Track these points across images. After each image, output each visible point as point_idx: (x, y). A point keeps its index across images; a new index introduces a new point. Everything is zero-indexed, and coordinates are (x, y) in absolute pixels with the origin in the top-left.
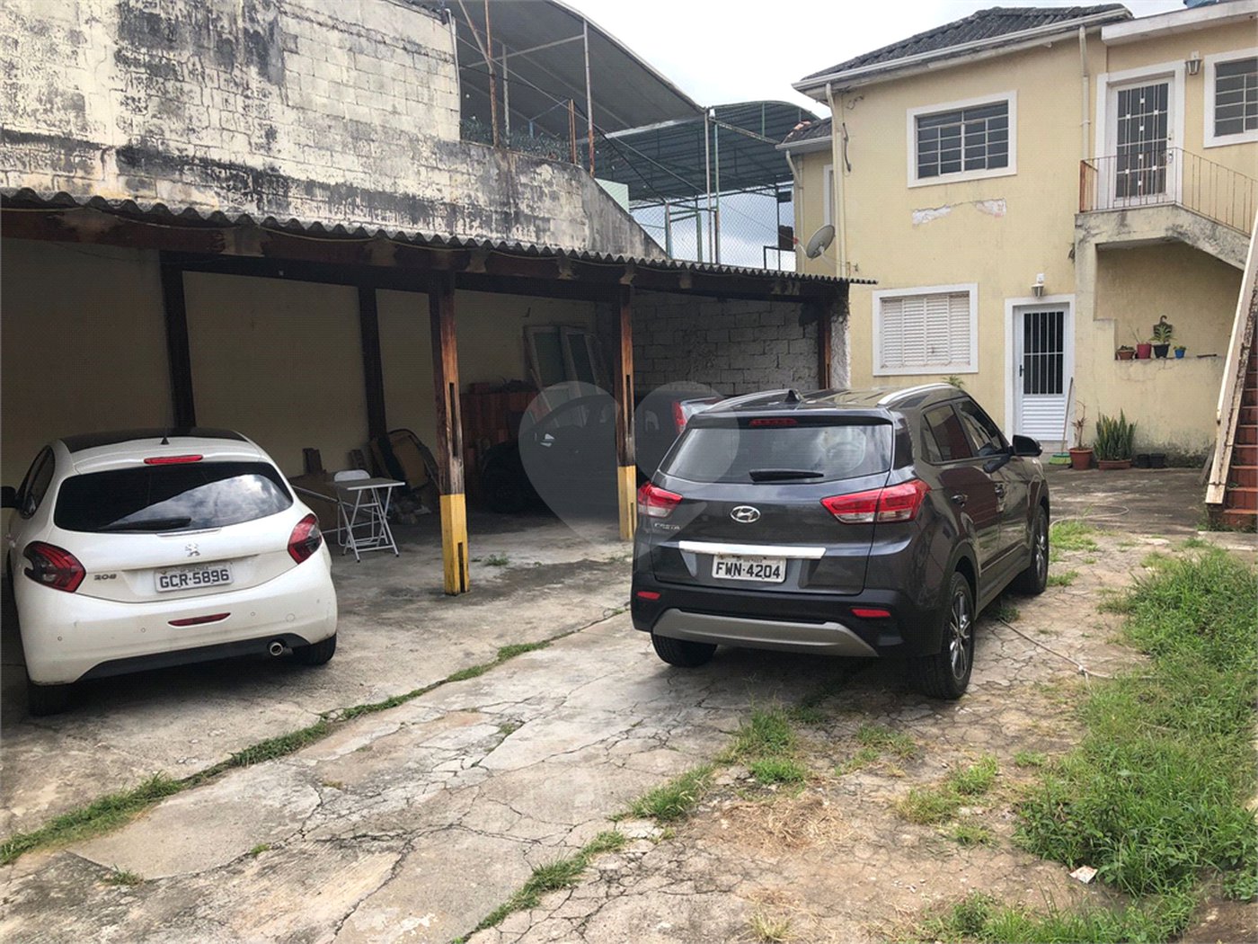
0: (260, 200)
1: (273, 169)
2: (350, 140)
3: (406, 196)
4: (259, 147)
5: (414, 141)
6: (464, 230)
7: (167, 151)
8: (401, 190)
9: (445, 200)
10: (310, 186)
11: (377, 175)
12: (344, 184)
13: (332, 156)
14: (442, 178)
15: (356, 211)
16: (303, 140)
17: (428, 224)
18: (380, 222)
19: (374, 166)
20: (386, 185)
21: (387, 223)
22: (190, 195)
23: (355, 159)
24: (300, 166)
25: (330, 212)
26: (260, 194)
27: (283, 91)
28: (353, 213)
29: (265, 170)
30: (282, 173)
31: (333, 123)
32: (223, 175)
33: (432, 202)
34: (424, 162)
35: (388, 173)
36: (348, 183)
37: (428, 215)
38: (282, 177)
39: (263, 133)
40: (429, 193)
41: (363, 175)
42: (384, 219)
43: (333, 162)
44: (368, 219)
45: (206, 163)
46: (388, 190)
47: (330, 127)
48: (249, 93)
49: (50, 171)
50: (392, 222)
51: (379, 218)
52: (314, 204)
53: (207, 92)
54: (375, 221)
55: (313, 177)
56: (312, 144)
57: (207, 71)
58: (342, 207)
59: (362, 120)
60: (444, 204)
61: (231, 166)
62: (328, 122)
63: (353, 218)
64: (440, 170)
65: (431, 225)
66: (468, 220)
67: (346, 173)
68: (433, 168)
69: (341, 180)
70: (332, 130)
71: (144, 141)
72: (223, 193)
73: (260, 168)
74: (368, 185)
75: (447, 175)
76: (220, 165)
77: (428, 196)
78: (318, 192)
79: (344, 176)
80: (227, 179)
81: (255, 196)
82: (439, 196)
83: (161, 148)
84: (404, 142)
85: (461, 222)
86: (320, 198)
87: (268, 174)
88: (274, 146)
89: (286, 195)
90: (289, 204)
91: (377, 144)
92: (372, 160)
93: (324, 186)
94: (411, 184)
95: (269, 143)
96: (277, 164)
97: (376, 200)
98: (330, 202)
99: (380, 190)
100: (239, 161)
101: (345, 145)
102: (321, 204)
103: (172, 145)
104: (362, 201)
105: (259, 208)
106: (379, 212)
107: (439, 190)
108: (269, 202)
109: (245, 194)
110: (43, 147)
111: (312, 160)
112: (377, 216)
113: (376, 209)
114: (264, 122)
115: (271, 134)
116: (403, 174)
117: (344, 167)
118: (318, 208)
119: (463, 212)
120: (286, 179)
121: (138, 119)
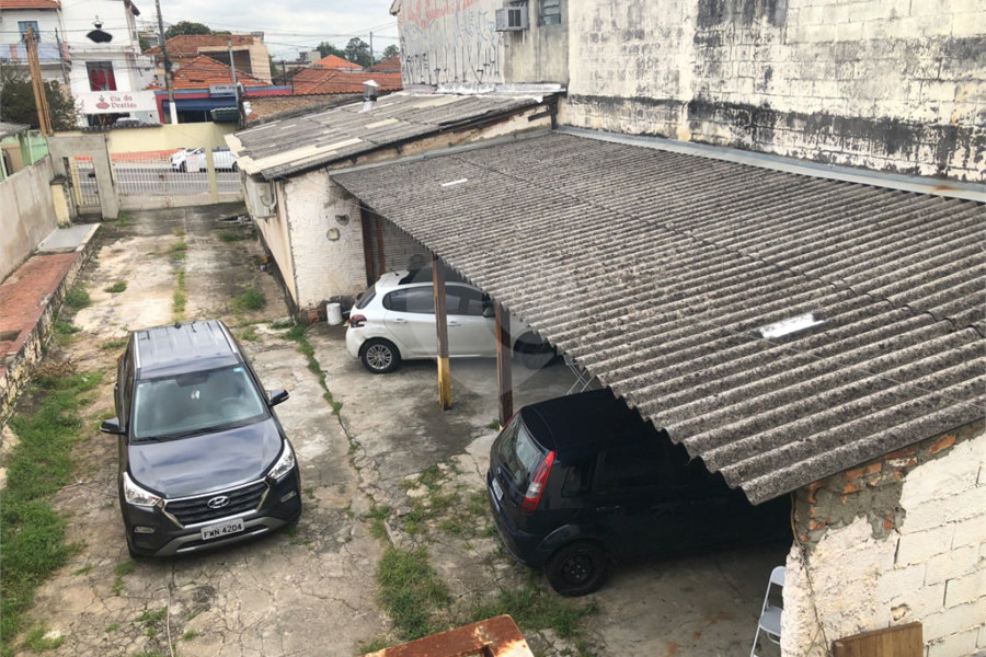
0: (754, 132)
1: (766, 105)
2: (833, 65)
3: (886, 120)
4: (760, 86)
5: (912, 49)
6: (965, 162)
7: (709, 100)
8: (880, 114)
9: (941, 123)
10: (791, 117)
11: (855, 100)
12: (820, 113)
13: (814, 85)
14: (944, 93)
15: (828, 140)
16: (792, 74)
17: (908, 154)
18: (851, 151)
19: (855, 91)
20: (864, 110)
21: (858, 153)
22: (716, 131)
23: (835, 84)
24: (787, 100)
25: (804, 141)
26: (755, 127)
27: (784, 30)
28: (824, 142)
29: (761, 107)
30: (772, 108)
31: (820, 50)
32: (735, 114)
33: (921, 125)
34: (919, 74)
35: (869, 95)
36: (824, 112)
37: (911, 143)
38: (771, 111)
39: (763, 74)
40: (919, 115)
41: (840, 102)
42: (855, 148)
43: (813, 91)
44: (839, 148)
45: (728, 105)
46: (865, 115)
47: (816, 55)
48: (759, 41)
49: (664, 121)
50: (864, 152)
51: (851, 147)
52: (792, 134)
53: (734, 48)
54: (845, 150)
55: (794, 109)
56: (798, 76)
57: (737, 32)
58: (815, 136)
59: (852, 39)
60: (939, 128)
61: (741, 106)
62: (816, 50)
63: (823, 147)
64: (941, 81)
65: (912, 157)
66: (973, 149)
67: (825, 101)
68: (932, 81)
69: (817, 109)
70: (819, 58)
71: (700, 95)
72: (733, 127)
73: (758, 105)
74: (845, 112)
75: (952, 86)
76: (735, 107)
77: (916, 118)
78: (797, 122)
79: (822, 105)
80: (737, 117)
81: (752, 129)
82: (931, 116)
83: (707, 98)
84: (898, 54)
85: (962, 150)
86: (797, 129)
87: (763, 111)
88: (770, 84)
89: (772, 128)
90: (773, 135)
91: (862, 63)
92: (852, 83)
93: (802, 117)
94: (895, 106)
95: (766, 82)
96: (770, 100)
97: (851, 128)
98: (805, 132)
99: (856, 115)
100: (745, 102)
101: (827, 72)
102: (797, 134)
103: (713, 95)
104: (835, 129)
105: (753, 139)
106: (851, 140)
107: (934, 109)
108: (760, 134)
109: (746, 128)
110: (663, 107)
111: (796, 92)
112: (848, 144)
113: (848, 137)
114: (766, 64)
115: (768, 74)
116: (886, 95)
117: (823, 96)
118: (795, 138)
119: (968, 138)
120: (774, 112)
121: (699, 80)
